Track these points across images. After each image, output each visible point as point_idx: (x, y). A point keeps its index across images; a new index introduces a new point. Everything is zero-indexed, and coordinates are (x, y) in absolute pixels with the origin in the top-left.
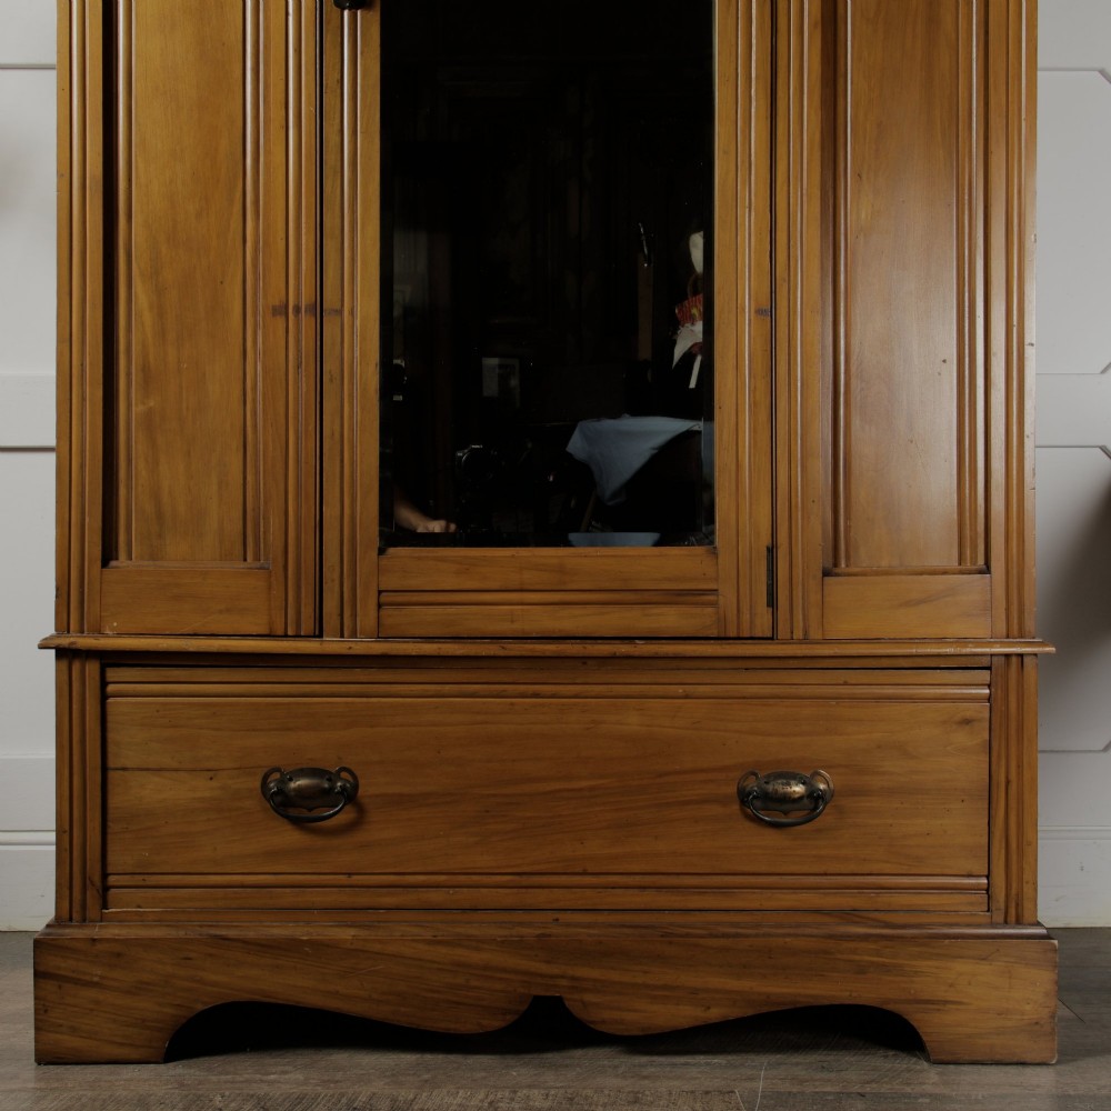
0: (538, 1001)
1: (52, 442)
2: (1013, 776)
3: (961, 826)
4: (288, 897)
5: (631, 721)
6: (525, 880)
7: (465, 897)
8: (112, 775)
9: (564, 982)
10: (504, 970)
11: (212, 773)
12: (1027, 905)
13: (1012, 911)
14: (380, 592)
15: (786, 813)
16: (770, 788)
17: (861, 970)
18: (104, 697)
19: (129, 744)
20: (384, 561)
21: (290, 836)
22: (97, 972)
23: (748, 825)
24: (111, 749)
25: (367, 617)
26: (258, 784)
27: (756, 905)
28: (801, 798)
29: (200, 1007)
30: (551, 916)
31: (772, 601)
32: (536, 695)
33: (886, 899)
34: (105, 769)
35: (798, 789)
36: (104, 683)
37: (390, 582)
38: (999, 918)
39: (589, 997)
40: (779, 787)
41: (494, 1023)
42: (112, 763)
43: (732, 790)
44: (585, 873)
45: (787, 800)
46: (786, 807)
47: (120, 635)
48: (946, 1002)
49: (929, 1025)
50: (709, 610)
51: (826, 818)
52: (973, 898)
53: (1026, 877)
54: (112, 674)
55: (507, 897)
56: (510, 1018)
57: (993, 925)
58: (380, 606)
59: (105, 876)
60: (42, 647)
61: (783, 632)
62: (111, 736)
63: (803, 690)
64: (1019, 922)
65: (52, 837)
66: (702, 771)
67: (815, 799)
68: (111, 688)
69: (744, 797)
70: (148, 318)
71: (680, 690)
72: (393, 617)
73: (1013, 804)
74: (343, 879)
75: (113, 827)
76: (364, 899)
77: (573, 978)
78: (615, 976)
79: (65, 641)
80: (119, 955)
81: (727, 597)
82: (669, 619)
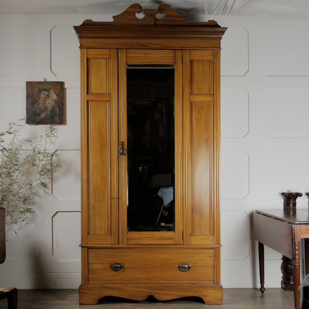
0: (150, 296)
1: (80, 211)
2: (217, 264)
3: (210, 271)
4: (114, 282)
5: (163, 256)
6: (147, 279)
7: (139, 281)
8: (89, 264)
9: (153, 293)
10: (145, 292)
11: (103, 264)
12: (219, 282)
13: (217, 283)
14: (127, 238)
15: (185, 270)
16: (183, 266)
17: (195, 291)
18: (88, 253)
19: (92, 260)
20: (128, 233)
21: (115, 273)
22: (88, 292)
23: (180, 271)
24: (89, 260)
25: (125, 242)
26: (110, 265)
27: (181, 283)
28: (187, 267)
29: (102, 297)
30: (151, 284)
31: (183, 239)
32: (149, 253)
33: (199, 282)
34: (88, 263)
35: (187, 266)
36: (88, 251)
37: (128, 237)
38: (215, 284)
39: (157, 295)
40: (184, 266)
41: (144, 299)
42: (89, 263)
43: (177, 266)
44: (156, 278)
45: (185, 268)
46: (185, 269)
47: (90, 244)
48: (207, 296)
49: (205, 299)
50: (174, 241)
51: (190, 270)
52: (211, 281)
53: (219, 278)
54: (89, 250)
55: (145, 281)
56: (146, 298)
57: (214, 285)
58: (127, 240)
59: (88, 278)
60: (79, 246)
61: (185, 244)
62: (89, 259)
63: (188, 252)
64: (218, 285)
65: (81, 274)
66: (173, 263)
67: (189, 267)
68: (89, 252)
69: (179, 267)
70: (94, 199)
71: (170, 252)
72: (129, 242)
73: (217, 268)
74: (122, 279)
75: (89, 272)
76: (125, 282)
77: (155, 293)
78: (161, 292)
79: (83, 245)
80: (91, 290)
81: (177, 239)
82: (168, 242)
